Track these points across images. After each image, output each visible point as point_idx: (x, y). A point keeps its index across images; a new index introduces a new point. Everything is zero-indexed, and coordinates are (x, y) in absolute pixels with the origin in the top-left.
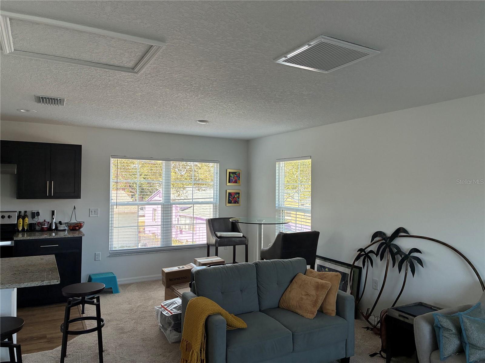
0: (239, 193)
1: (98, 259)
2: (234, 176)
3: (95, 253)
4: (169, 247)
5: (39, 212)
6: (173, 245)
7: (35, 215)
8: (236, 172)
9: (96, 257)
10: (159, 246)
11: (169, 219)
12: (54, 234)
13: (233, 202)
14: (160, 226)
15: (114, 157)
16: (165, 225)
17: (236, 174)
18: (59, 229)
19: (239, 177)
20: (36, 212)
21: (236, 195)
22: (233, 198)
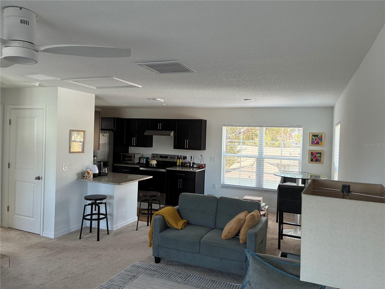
0: (321, 153)
1: (215, 188)
2: (316, 138)
3: (213, 184)
4: (261, 188)
5: (186, 157)
6: (264, 187)
7: (185, 158)
8: (318, 135)
9: (214, 186)
10: (255, 186)
11: (262, 168)
12: (191, 169)
13: (314, 160)
14: (255, 173)
15: (225, 125)
16: (259, 172)
17: (318, 136)
18: (194, 167)
19: (322, 140)
20: (185, 156)
21: (317, 154)
22: (315, 157)
